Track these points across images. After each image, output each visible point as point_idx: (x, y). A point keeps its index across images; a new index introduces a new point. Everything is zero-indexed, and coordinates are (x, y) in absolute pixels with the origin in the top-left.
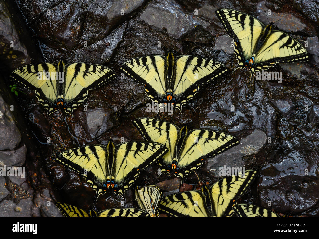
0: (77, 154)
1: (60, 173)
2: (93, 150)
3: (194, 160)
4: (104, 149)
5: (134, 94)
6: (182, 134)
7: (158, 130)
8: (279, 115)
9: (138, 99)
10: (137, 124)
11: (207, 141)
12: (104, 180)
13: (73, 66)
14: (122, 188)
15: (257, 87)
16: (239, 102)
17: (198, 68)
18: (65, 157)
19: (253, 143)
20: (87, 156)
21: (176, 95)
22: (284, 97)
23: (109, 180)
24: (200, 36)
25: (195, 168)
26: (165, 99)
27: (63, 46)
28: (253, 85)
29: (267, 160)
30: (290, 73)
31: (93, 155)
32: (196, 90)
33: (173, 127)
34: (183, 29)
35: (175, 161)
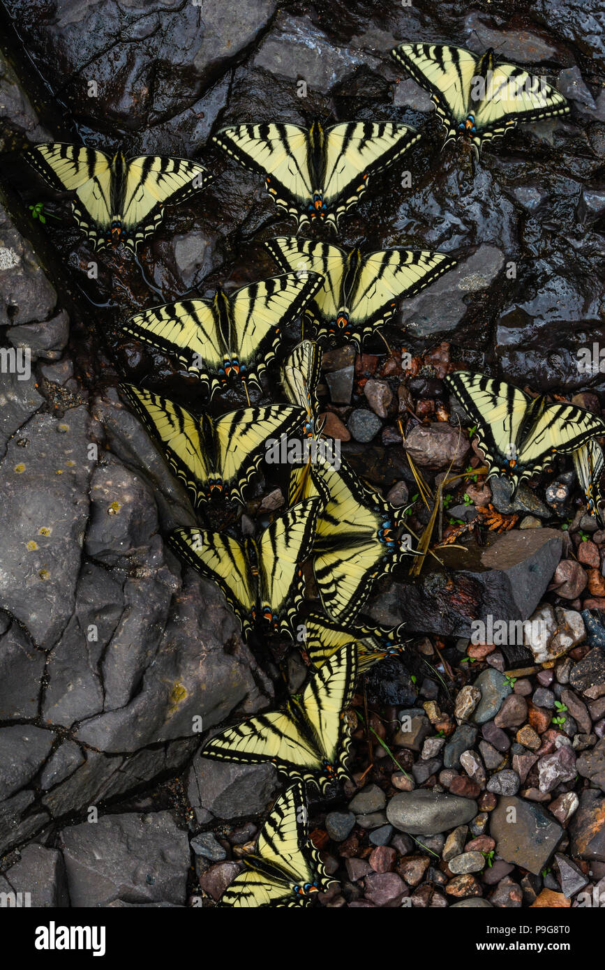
0: (160, 318)
1: (135, 355)
2: (190, 310)
3: (378, 307)
4: (210, 305)
5: (255, 200)
6: (351, 263)
7: (307, 258)
8: (522, 215)
9: (264, 209)
10: (271, 249)
11: (399, 269)
12: (218, 363)
13: (140, 161)
14: (254, 370)
15: (478, 167)
16: (449, 197)
17: (368, 143)
18: (139, 324)
19: (480, 269)
20: (178, 320)
21: (327, 198)
22: (528, 182)
23: (227, 361)
24: (366, 84)
25: (381, 322)
26: (311, 207)
27: (121, 127)
28: (470, 164)
29: (508, 299)
30: (536, 137)
31: (190, 318)
32: (362, 187)
33: (334, 251)
34: (334, 75)
35: (343, 312)
